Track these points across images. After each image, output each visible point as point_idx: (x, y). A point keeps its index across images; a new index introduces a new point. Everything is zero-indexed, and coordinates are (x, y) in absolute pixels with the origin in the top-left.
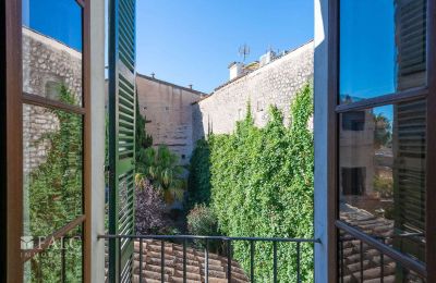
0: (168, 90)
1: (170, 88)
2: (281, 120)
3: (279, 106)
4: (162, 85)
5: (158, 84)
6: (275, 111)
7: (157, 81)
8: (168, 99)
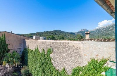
0: (16, 36)
1: (17, 35)
2: (45, 52)
3: (45, 49)
4: (14, 35)
5: (13, 34)
6: (43, 50)
7: (13, 33)
8: (16, 38)
